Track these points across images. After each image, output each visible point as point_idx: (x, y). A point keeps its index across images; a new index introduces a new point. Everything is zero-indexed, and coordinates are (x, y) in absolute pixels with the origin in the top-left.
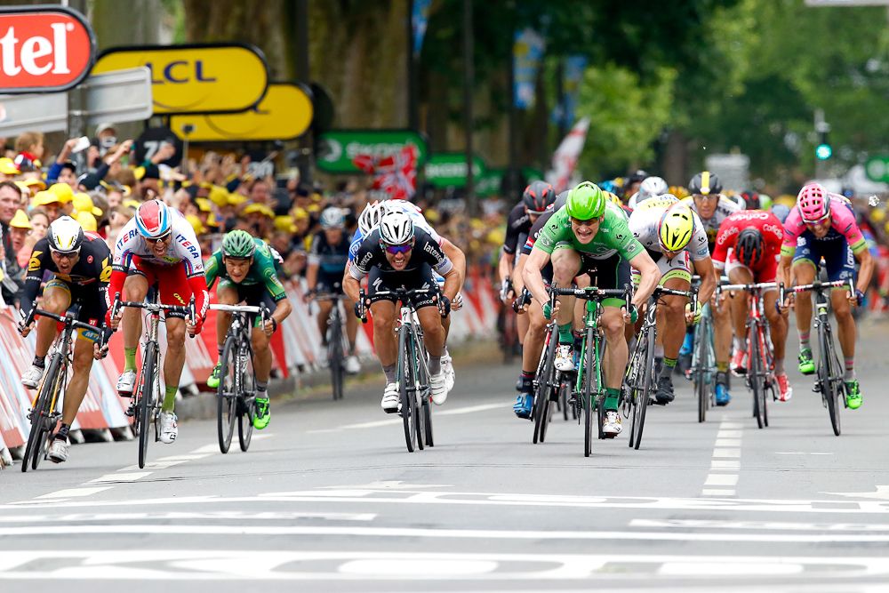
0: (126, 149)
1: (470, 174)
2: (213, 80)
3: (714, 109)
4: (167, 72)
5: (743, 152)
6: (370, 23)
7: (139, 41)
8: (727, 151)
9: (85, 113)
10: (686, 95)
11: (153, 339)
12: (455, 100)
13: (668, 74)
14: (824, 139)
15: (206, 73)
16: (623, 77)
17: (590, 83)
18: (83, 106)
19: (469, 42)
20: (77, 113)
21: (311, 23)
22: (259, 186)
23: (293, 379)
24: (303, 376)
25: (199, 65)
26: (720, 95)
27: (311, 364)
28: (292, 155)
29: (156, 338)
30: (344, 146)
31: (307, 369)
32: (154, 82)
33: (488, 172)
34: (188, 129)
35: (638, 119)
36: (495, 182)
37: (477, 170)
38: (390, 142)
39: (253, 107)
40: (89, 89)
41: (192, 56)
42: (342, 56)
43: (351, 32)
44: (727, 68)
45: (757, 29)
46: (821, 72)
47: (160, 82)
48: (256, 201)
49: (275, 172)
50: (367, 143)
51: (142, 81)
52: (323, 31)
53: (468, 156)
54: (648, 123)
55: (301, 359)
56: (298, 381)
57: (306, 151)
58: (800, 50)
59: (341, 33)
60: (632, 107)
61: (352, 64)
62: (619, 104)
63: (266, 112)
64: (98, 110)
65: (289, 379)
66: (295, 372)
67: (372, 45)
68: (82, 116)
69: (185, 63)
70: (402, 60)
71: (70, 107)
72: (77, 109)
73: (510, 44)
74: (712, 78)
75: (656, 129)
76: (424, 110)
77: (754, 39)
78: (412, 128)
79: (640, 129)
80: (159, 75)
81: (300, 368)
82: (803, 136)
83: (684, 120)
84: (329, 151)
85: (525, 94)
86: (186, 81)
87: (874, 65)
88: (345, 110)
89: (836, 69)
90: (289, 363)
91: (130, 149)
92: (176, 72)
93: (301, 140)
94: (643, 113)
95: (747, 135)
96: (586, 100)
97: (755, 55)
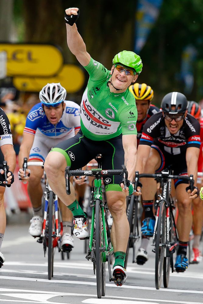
4: (14, 55)
80: (10, 57)
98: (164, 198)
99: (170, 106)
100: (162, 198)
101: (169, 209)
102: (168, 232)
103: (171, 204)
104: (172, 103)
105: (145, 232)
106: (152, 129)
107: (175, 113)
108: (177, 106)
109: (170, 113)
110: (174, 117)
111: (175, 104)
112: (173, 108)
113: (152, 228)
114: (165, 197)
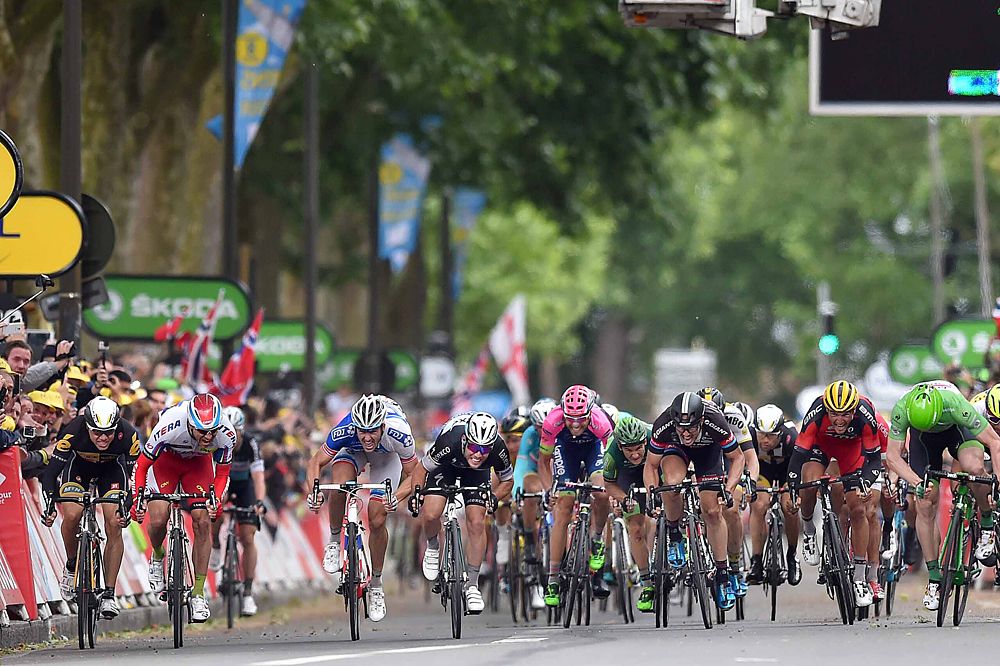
1: (310, 353)
5: (709, 345)
6: (170, 125)
8: (686, 345)
10: (626, 259)
12: (290, 240)
13: (601, 227)
14: (830, 325)
16: (532, 223)
21: (84, 120)
26: (678, 258)
28: (51, 300)
30: (127, 299)
33: (335, 352)
35: (557, 291)
36: (346, 370)
37: (321, 347)
38: (194, 297)
42: (127, 170)
43: (141, 136)
44: (690, 220)
45: (734, 163)
46: (825, 230)
52: (100, 131)
53: (309, 326)
58: (798, 198)
60: (550, 274)
61: (141, 184)
62: (532, 267)
66: (46, 612)
67: (171, 157)
70: (217, 178)
73: (375, 163)
74: (667, 231)
75: (582, 308)
76: (245, 253)
77: (729, 177)
78: (228, 277)
79: (561, 305)
82: (798, 326)
83: (621, 296)
87: (903, 226)
88: (129, 249)
89: (848, 228)
94: (564, 280)
95: (715, 322)
97: (730, 204)
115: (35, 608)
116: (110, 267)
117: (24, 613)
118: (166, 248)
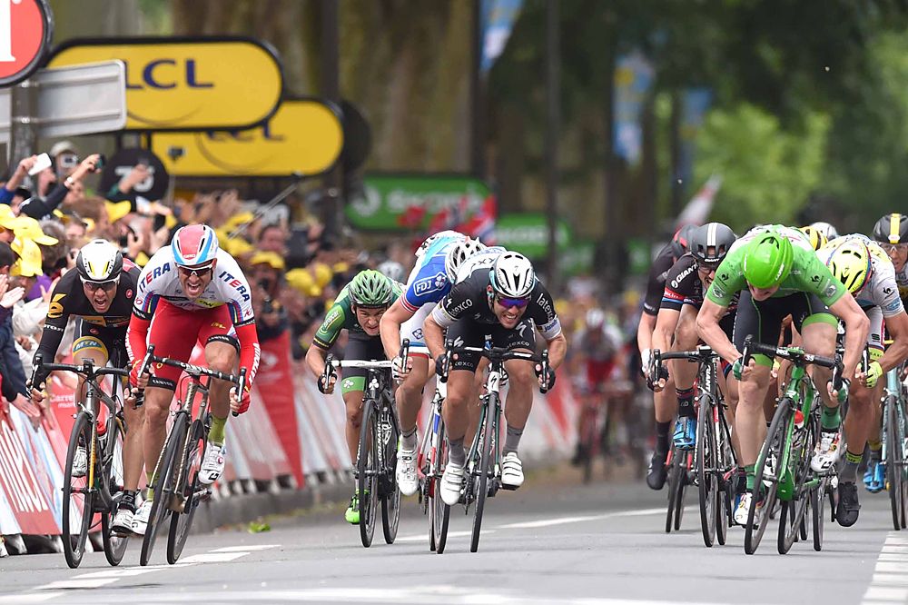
0: (91, 166)
1: (552, 243)
2: (210, 86)
3: (881, 170)
4: (147, 74)
6: (422, 37)
7: (111, 32)
9: (36, 120)
10: (844, 152)
11: (186, 408)
12: (534, 144)
13: (819, 124)
15: (200, 77)
16: (759, 123)
17: (715, 133)
18: (33, 111)
19: (554, 68)
20: (25, 120)
21: (343, 32)
22: (271, 233)
23: (311, 490)
24: (324, 487)
25: (190, 66)
26: (888, 153)
27: (335, 472)
28: (315, 197)
29: (190, 407)
30: (384, 194)
31: (330, 478)
32: (128, 87)
33: (576, 240)
34: (177, 153)
35: (779, 182)
36: (585, 256)
37: (562, 236)
38: (446, 191)
39: (263, 124)
40: (41, 89)
41: (182, 52)
47: (138, 87)
48: (265, 250)
49: (291, 219)
50: (415, 191)
51: (114, 79)
52: (358, 42)
54: (793, 186)
55: (321, 465)
56: (317, 492)
57: (333, 192)
59: (383, 47)
60: (770, 164)
61: (396, 90)
63: (280, 139)
64: (53, 117)
65: (305, 490)
66: (313, 481)
67: (423, 66)
68: (30, 124)
69: (172, 62)
70: (464, 86)
71: (15, 112)
72: (25, 115)
73: (610, 73)
75: (801, 196)
76: (492, 152)
78: (476, 172)
79: (781, 195)
80: (137, 78)
81: (321, 476)
83: (840, 185)
84: (364, 197)
85: (628, 138)
86: (173, 86)
88: (386, 149)
90: (306, 469)
91: (96, 167)
92: (160, 74)
93: (325, 177)
94: (785, 173)
96: (707, 155)
98: (707, 391)
99: (705, 248)
100: (704, 392)
101: (717, 409)
102: (719, 448)
103: (719, 401)
104: (709, 244)
105: (681, 444)
106: (679, 281)
107: (715, 260)
108: (717, 248)
109: (706, 260)
110: (712, 266)
111: (714, 244)
112: (712, 252)
113: (692, 437)
114: (709, 389)
115: (302, 478)
116: (368, 165)
117: (293, 482)
118: (419, 148)
